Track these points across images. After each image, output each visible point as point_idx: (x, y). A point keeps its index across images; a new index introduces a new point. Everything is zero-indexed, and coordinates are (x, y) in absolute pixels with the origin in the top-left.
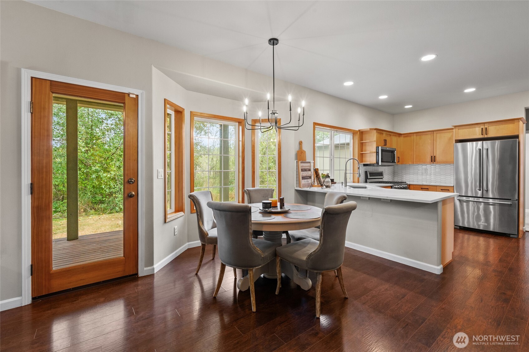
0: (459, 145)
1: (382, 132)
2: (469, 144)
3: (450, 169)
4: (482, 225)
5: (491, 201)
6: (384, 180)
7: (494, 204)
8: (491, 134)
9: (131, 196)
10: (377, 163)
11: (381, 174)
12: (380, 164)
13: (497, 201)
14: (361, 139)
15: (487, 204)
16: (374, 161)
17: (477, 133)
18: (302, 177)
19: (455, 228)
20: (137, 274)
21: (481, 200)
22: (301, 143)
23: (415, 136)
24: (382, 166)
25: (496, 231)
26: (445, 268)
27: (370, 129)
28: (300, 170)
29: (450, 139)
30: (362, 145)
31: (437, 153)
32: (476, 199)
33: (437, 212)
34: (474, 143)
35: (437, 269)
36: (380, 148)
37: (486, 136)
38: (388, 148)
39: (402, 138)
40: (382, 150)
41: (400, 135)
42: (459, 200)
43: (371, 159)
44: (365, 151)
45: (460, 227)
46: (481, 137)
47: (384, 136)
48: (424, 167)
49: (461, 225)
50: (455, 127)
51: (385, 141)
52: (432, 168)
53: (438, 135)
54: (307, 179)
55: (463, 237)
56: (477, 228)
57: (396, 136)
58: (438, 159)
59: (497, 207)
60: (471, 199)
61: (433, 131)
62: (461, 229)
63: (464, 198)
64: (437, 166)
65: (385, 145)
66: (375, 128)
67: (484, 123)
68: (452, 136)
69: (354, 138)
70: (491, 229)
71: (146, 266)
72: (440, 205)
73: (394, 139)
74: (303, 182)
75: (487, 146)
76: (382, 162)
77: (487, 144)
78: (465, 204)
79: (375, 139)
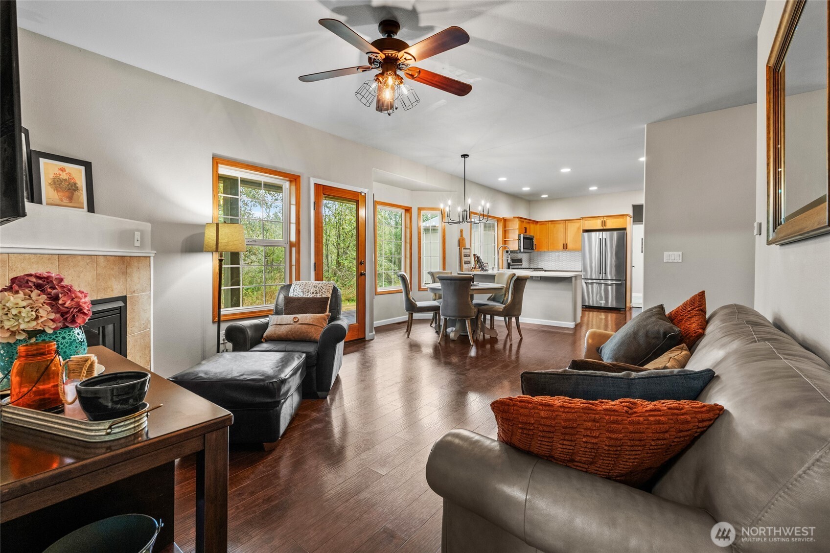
0: (586, 234)
1: (523, 220)
2: (593, 234)
3: (578, 255)
4: (603, 303)
5: (609, 282)
6: (523, 267)
7: (612, 285)
8: (608, 227)
9: (361, 274)
10: (520, 250)
11: (520, 261)
12: (522, 251)
13: (614, 282)
14: (505, 226)
15: (606, 284)
16: (516, 248)
17: (598, 225)
18: (465, 262)
19: (582, 308)
20: (365, 338)
21: (602, 281)
22: (461, 231)
23: (550, 225)
24: (524, 252)
25: (613, 307)
26: (576, 325)
27: (514, 217)
28: (463, 256)
29: (579, 228)
30: (505, 232)
31: (569, 241)
32: (598, 281)
33: (572, 285)
34: (598, 233)
35: (571, 325)
36: (522, 235)
37: (605, 228)
38: (528, 235)
39: (538, 226)
40: (524, 237)
41: (537, 222)
42: (585, 282)
43: (514, 245)
44: (508, 238)
45: (586, 306)
46: (602, 228)
47: (525, 225)
48: (556, 254)
49: (587, 304)
50: (583, 218)
51: (526, 228)
52: (564, 255)
53: (569, 224)
54: (468, 264)
55: (589, 314)
56: (599, 306)
57: (533, 223)
58: (569, 246)
59: (614, 287)
60: (595, 281)
61: (565, 220)
62: (587, 308)
63: (590, 281)
64: (568, 253)
65: (526, 232)
66: (518, 216)
67: (604, 217)
68: (580, 225)
69: (499, 225)
70: (610, 305)
71: (370, 332)
72: (573, 279)
73: (532, 226)
74: (465, 266)
75: (606, 236)
76: (524, 249)
77: (605, 235)
78: (590, 285)
79: (517, 227)
